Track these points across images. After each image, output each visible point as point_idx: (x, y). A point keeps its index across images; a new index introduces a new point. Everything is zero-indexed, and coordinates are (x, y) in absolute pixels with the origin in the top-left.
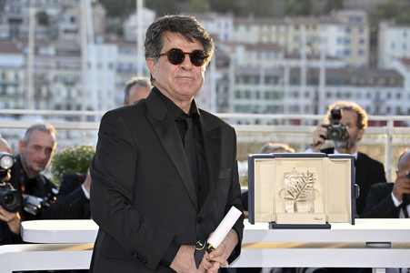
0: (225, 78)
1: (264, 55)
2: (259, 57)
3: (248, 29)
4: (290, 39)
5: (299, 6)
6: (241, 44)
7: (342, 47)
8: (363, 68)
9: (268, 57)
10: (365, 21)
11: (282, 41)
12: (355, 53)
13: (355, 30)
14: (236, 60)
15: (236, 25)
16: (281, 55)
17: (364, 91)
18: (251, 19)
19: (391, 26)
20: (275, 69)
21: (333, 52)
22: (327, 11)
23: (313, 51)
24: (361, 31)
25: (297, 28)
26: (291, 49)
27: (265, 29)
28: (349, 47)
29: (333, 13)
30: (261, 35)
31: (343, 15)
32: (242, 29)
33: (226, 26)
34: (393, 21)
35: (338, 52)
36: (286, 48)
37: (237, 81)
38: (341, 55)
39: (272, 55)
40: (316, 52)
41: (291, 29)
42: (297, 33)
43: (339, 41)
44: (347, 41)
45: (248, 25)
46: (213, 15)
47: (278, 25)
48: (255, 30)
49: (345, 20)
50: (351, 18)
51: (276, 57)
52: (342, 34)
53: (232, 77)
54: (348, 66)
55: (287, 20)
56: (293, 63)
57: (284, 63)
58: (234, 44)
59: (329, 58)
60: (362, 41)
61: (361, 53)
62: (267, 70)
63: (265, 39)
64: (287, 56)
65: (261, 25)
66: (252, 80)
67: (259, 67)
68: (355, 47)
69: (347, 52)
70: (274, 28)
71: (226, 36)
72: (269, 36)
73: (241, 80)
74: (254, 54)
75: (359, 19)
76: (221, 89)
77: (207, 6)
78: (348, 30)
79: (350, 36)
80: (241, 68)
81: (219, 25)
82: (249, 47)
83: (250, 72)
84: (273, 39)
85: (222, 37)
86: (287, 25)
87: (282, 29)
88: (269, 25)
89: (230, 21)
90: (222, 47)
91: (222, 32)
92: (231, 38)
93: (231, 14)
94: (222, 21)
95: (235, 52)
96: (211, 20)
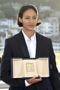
7: (50, 30)
8: (57, 36)
10: (57, 21)
12: (54, 31)
13: (54, 24)
15: (14, 22)
17: (58, 44)
21: (47, 31)
22: (45, 18)
23: (41, 31)
24: (56, 24)
28: (52, 29)
29: (47, 18)
31: (50, 19)
33: (11, 23)
35: (49, 31)
38: (50, 32)
40: (42, 31)
43: (49, 27)
44: (52, 28)
46: (6, 19)
49: (51, 20)
50: (53, 20)
52: (50, 25)
54: (52, 36)
58: (14, 29)
59: (46, 33)
60: (57, 28)
61: (56, 31)
68: (54, 29)
69: (52, 31)
71: (11, 26)
75: (55, 20)
77: (4, 16)
78: (52, 24)
79: (52, 26)
81: (9, 23)
82: (19, 30)
85: (10, 27)
89: (12, 21)
90: (10, 30)
91: (9, 25)
92: (13, 27)
93: (12, 19)
94: (10, 21)
95: (14, 32)
96: (6, 21)
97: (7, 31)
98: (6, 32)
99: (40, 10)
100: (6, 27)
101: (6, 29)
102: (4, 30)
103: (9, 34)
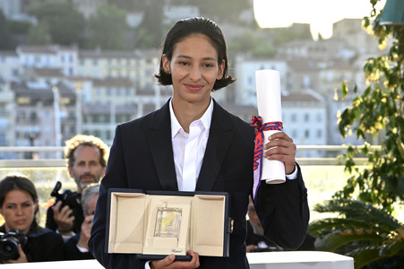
0: (72, 117)
1: (114, 90)
2: (109, 93)
3: (95, 64)
4: (142, 73)
5: (150, 38)
6: (88, 79)
9: (118, 94)
11: (133, 75)
14: (83, 96)
15: (81, 58)
16: (133, 91)
18: (98, 51)
19: (247, 60)
20: (126, 106)
25: (149, 61)
26: (143, 84)
27: (114, 62)
30: (110, 70)
32: (89, 62)
33: (71, 59)
34: (249, 54)
36: (138, 83)
37: (85, 121)
39: (123, 90)
41: (143, 62)
42: (149, 67)
45: (95, 58)
46: (56, 48)
47: (128, 58)
48: (103, 63)
51: (128, 94)
53: (79, 115)
55: (138, 52)
56: (146, 99)
57: (137, 99)
58: (81, 79)
62: (118, 107)
63: (114, 74)
64: (140, 92)
65: (109, 58)
66: (102, 118)
67: (109, 104)
70: (124, 62)
71: (71, 70)
72: (119, 70)
73: (89, 119)
74: (103, 90)
76: (67, 129)
77: (48, 37)
80: (89, 105)
81: (63, 59)
82: (97, 83)
83: (99, 110)
84: (124, 73)
85: (66, 72)
86: (138, 58)
87: (133, 62)
88: (119, 58)
89: (75, 54)
90: (67, 82)
91: (66, 66)
92: (76, 72)
93: (75, 47)
94: (67, 54)
95: (82, 88)
96: (54, 53)
97: (59, 85)
98: (56, 91)
99: (166, 18)
100: (56, 72)
101: (54, 81)
102: (48, 83)
103: (63, 95)
